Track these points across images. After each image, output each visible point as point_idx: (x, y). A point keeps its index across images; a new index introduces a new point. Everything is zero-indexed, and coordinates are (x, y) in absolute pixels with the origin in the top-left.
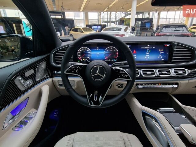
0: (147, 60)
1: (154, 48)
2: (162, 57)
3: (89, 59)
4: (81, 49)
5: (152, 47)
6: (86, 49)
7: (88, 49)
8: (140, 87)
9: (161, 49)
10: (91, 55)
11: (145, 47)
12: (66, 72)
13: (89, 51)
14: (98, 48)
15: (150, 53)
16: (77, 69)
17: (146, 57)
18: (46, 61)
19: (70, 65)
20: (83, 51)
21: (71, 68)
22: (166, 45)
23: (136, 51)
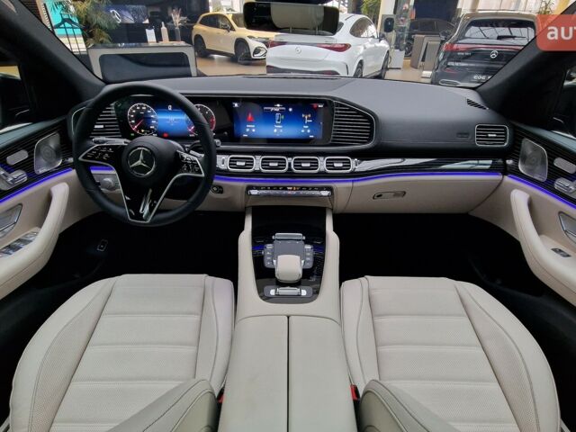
0: (278, 136)
1: (290, 110)
2: (309, 131)
3: (153, 129)
4: (134, 108)
5: (287, 110)
6: (144, 108)
7: (149, 109)
8: (254, 192)
9: (305, 114)
10: (157, 121)
11: (272, 109)
12: (83, 158)
13: (152, 113)
14: (170, 108)
15: (283, 122)
16: (107, 152)
17: (275, 131)
18: (59, 132)
19: (93, 143)
20: (138, 111)
21: (93, 150)
22: (315, 105)
23: (253, 116)
